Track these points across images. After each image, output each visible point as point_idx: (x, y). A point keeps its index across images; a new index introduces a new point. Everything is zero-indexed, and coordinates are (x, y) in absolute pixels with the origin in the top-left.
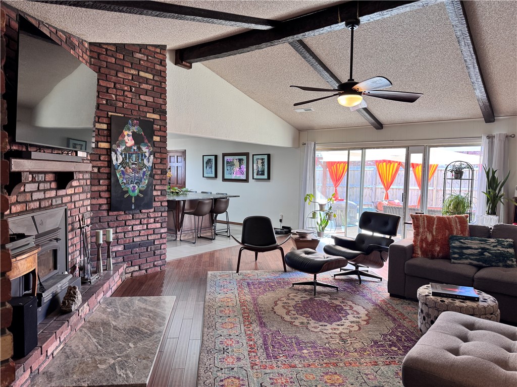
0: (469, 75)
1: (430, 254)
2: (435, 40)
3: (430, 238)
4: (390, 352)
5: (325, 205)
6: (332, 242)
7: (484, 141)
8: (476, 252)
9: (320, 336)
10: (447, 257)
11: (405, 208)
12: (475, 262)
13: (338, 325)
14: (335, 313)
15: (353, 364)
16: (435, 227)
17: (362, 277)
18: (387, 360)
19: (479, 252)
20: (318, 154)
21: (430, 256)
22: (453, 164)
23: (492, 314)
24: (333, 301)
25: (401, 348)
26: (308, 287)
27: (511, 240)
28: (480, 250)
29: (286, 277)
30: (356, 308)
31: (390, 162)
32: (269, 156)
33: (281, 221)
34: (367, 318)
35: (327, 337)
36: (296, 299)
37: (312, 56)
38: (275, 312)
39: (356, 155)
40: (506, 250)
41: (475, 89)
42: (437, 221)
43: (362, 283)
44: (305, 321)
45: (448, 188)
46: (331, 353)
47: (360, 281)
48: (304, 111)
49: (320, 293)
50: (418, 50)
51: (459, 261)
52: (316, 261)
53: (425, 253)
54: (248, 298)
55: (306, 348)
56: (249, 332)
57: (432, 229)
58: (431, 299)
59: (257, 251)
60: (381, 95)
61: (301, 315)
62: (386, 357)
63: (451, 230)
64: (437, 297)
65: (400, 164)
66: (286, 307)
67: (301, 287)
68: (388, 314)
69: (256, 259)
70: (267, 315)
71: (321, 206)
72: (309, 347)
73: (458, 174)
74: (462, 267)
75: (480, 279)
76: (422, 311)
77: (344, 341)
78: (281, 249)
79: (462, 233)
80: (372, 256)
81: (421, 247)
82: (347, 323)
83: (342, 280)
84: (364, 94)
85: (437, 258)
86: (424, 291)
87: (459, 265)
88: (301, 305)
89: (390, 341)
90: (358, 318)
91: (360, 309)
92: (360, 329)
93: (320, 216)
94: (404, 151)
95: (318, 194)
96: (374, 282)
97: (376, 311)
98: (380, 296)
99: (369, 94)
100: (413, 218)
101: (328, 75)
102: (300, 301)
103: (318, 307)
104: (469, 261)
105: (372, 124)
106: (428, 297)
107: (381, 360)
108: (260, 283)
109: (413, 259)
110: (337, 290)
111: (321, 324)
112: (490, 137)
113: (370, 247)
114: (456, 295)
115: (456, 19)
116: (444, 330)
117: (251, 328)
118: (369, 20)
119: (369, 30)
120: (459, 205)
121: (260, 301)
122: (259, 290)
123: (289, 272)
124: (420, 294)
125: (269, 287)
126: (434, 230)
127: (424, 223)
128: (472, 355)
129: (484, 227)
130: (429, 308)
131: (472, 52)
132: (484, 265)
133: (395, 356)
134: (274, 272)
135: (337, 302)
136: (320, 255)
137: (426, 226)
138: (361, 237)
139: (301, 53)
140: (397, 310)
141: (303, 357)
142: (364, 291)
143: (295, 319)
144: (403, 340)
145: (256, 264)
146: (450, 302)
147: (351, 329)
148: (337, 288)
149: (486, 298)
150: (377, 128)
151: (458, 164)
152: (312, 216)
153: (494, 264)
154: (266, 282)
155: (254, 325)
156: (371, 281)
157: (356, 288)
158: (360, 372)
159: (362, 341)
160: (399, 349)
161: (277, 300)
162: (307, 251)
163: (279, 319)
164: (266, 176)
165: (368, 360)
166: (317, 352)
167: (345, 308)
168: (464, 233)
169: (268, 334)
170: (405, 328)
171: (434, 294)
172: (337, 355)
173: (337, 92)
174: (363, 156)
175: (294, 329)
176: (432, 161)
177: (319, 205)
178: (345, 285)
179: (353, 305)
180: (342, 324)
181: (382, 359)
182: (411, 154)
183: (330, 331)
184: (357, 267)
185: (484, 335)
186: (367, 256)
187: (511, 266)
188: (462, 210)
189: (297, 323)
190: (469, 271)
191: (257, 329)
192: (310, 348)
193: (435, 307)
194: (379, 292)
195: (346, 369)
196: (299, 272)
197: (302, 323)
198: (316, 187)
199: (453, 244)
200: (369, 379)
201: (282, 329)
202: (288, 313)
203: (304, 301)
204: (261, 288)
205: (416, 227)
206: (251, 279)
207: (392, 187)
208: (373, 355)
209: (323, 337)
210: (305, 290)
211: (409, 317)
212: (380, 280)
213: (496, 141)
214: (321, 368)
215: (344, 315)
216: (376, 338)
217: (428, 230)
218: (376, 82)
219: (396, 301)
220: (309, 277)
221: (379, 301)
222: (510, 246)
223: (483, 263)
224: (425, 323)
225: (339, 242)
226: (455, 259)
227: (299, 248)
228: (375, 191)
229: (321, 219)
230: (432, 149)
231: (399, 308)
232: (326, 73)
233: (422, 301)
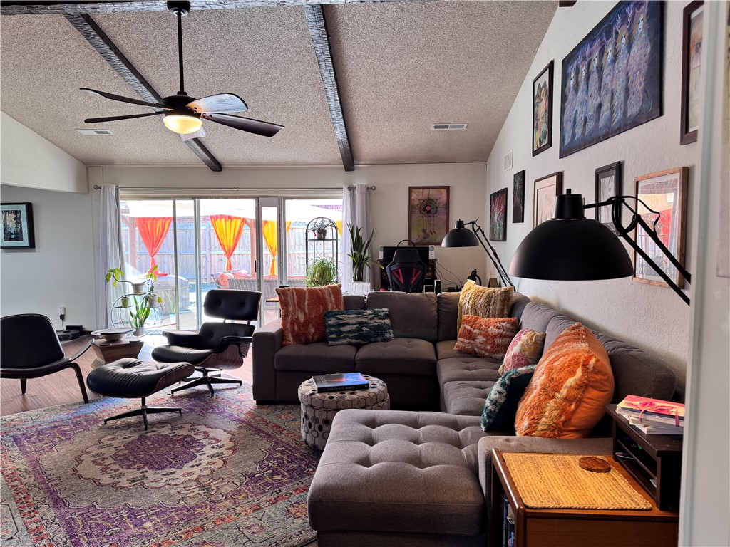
0: (330, 108)
1: (303, 338)
2: (290, 56)
3: (302, 318)
4: (273, 484)
5: (142, 284)
6: (163, 342)
7: (346, 193)
8: (354, 328)
9: (167, 492)
10: (323, 339)
11: (259, 281)
12: (354, 341)
13: (193, 466)
14: (184, 449)
15: (227, 519)
16: (306, 303)
17: (215, 386)
18: (271, 497)
19: (357, 327)
20: (123, 204)
21: (303, 341)
22: (314, 221)
23: (383, 401)
24: (177, 432)
25: (286, 474)
26: (133, 419)
27: (386, 309)
28: (358, 325)
29: (90, 410)
30: (213, 433)
31: (230, 218)
32: (29, 207)
33: (62, 317)
34: (232, 444)
35: (179, 490)
36: (115, 443)
37: (108, 45)
38: (80, 476)
39: (185, 208)
40: (383, 321)
41: (335, 128)
42: (309, 294)
43: (216, 394)
44: (137, 474)
45: (311, 251)
46: (191, 513)
47: (212, 391)
48: (95, 134)
49: (154, 424)
50: (268, 65)
51: (337, 343)
52: (145, 376)
53: (297, 338)
54: (21, 463)
55: (148, 519)
56: (35, 525)
57: (304, 305)
58: (318, 397)
59: (24, 378)
60: (228, 121)
61: (129, 467)
62: (269, 494)
63: (325, 305)
64: (324, 394)
65: (244, 220)
66: (100, 461)
67: (119, 422)
68: (259, 431)
69: (24, 391)
70: (64, 485)
71: (137, 288)
72: (152, 515)
73: (321, 233)
74: (341, 349)
75: (363, 360)
76: (306, 416)
77: (205, 488)
78: (76, 367)
79: (337, 307)
80: (228, 353)
81: (293, 331)
82: (205, 460)
83: (184, 396)
84: (203, 117)
85: (311, 343)
86: (307, 388)
87: (338, 347)
88: (126, 452)
89: (269, 468)
90: (220, 447)
91: (219, 432)
92: (225, 463)
93: (135, 303)
94: (252, 203)
95: (129, 268)
96: (231, 389)
97: (243, 431)
98: (243, 407)
99: (211, 118)
100: (279, 294)
101: (138, 81)
102: (122, 445)
103: (155, 447)
104: (347, 340)
105: (207, 163)
106: (313, 396)
107: (263, 499)
108: (40, 432)
109: (284, 348)
110: (180, 413)
111: (165, 472)
112: (351, 189)
113: (224, 340)
114: (345, 386)
115: (317, 32)
116: (344, 437)
117: (38, 517)
118: (204, 7)
119: (202, 22)
120: (325, 272)
121: (46, 462)
122: (40, 444)
123: (93, 401)
124: (302, 395)
125: (61, 434)
126: (306, 307)
127: (294, 299)
128: (385, 461)
129: (359, 297)
130: (315, 410)
131: (334, 79)
132: (363, 342)
133: (280, 488)
134: (64, 407)
135: (184, 432)
136: (148, 366)
137: (296, 302)
138: (207, 329)
139: (88, 37)
140: (270, 422)
141: (146, 536)
142: (221, 406)
143: (119, 477)
144: (285, 462)
145: (24, 399)
146: (340, 397)
147: (213, 466)
148: (180, 410)
149: (374, 382)
150: (214, 170)
151: (320, 220)
152: (121, 305)
153: (372, 339)
154: (52, 428)
155: (43, 510)
156: (228, 389)
157: (207, 403)
158: (238, 528)
159: (232, 480)
160: (283, 476)
161: (80, 453)
162: (127, 363)
163: (91, 485)
164: (25, 242)
165: (245, 506)
166: (167, 519)
167: (197, 438)
168: (339, 307)
169: (75, 517)
170: (284, 444)
171: (321, 390)
172: (200, 514)
173: (162, 109)
174: (197, 208)
175: (121, 494)
176: (290, 217)
177: (133, 285)
178: (191, 403)
179: (209, 430)
180: (198, 462)
181: (265, 498)
182: (263, 208)
183: (183, 479)
184: (205, 373)
185: (389, 431)
186: (220, 354)
187: (389, 340)
188: (327, 277)
189: (124, 482)
190: (348, 352)
191: (51, 514)
192: (155, 517)
193: (323, 407)
194: (241, 402)
195: (217, 529)
196: (111, 399)
197: (133, 480)
198: (125, 257)
199: (329, 322)
200: (253, 533)
201: (99, 501)
202: (104, 471)
203: (130, 443)
204: (43, 439)
205: (284, 305)
206: (19, 430)
207: (235, 252)
208: (251, 497)
209: (173, 491)
210: (129, 426)
211: (286, 428)
212: (239, 384)
213: (358, 193)
214: (179, 542)
215: (198, 449)
216: (250, 471)
217: (299, 307)
218: (224, 101)
219: (266, 410)
220: (134, 403)
221: (243, 416)
222: (386, 316)
223: (362, 340)
224: (312, 431)
225: (175, 339)
226: (333, 340)
227: (108, 360)
228: (210, 259)
229: (137, 308)
230: (287, 201)
231: (272, 418)
232: (134, 77)
233: (307, 403)
